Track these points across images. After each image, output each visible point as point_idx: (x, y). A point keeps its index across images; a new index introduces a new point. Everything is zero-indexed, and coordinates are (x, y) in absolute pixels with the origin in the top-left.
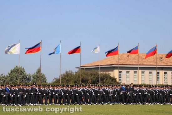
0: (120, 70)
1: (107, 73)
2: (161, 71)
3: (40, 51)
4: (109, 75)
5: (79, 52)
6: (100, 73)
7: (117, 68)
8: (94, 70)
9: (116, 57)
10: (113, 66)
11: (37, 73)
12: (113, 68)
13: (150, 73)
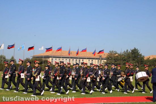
0: (53, 58)
1: (46, 59)
2: (71, 59)
3: (14, 48)
4: (47, 60)
5: (33, 49)
6: (43, 59)
7: (51, 57)
8: (40, 58)
9: (51, 52)
10: (49, 56)
11: (12, 59)
12: (49, 57)
13: (66, 60)
